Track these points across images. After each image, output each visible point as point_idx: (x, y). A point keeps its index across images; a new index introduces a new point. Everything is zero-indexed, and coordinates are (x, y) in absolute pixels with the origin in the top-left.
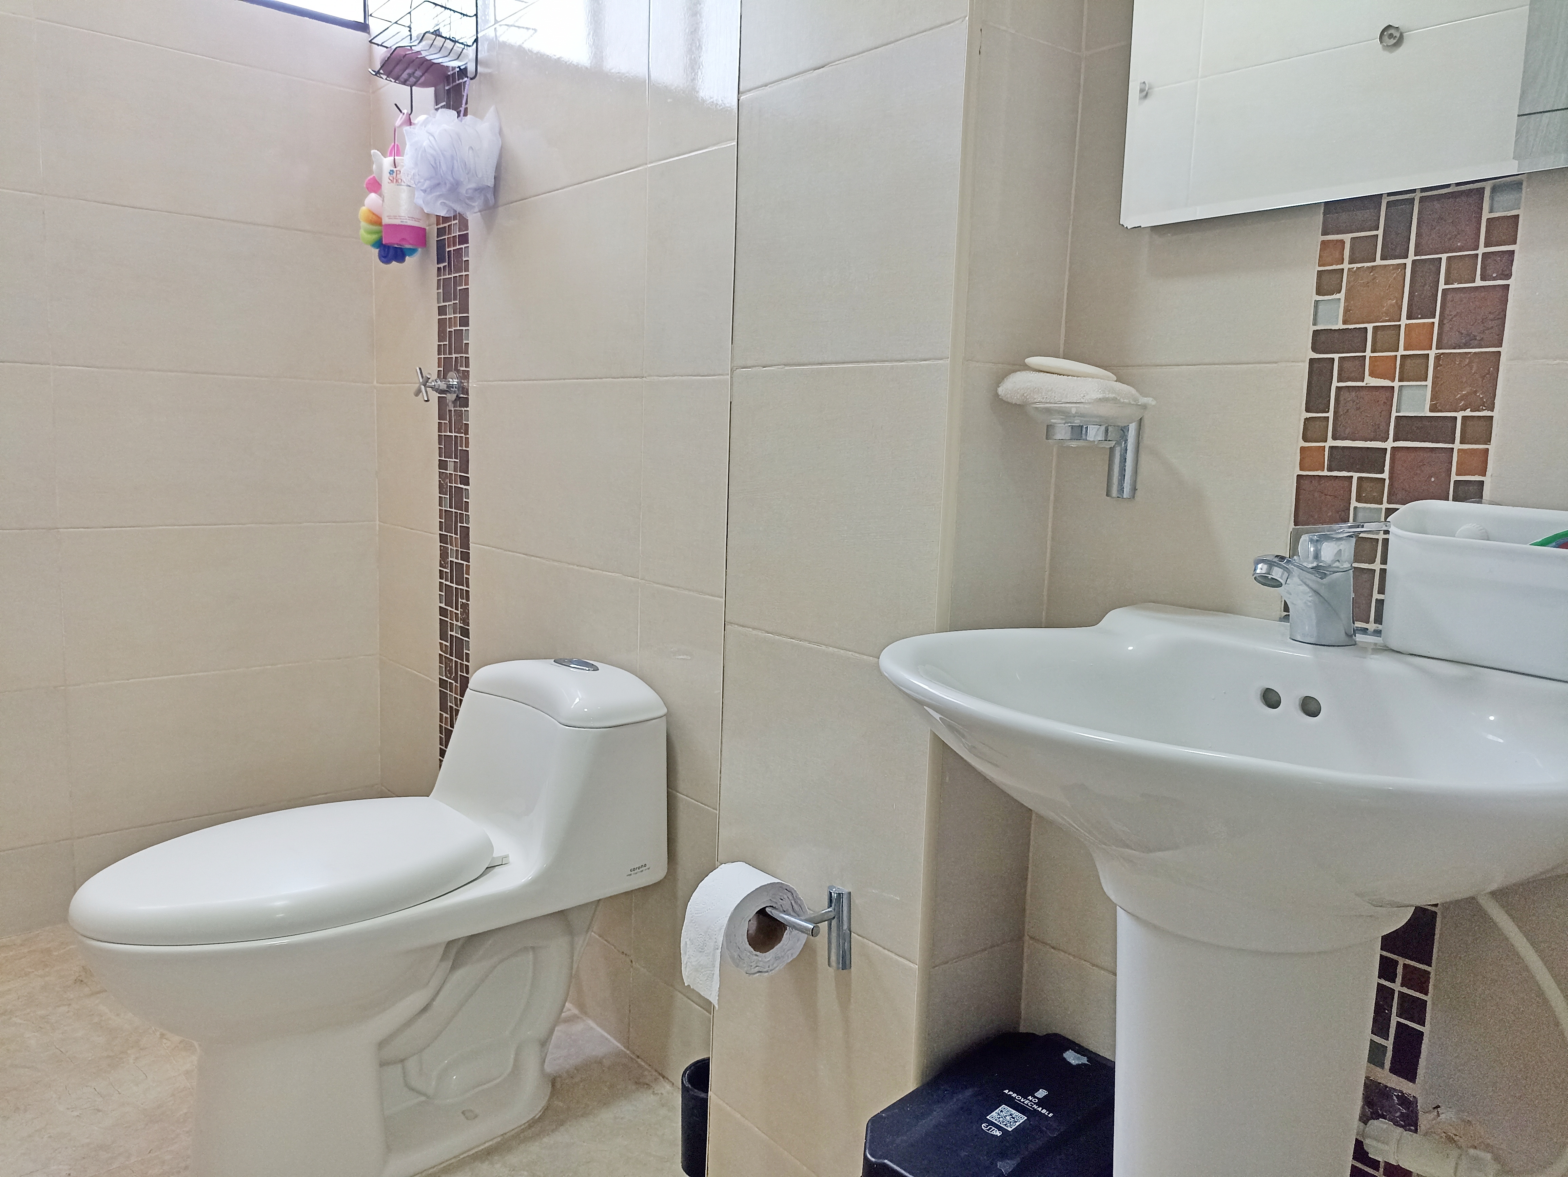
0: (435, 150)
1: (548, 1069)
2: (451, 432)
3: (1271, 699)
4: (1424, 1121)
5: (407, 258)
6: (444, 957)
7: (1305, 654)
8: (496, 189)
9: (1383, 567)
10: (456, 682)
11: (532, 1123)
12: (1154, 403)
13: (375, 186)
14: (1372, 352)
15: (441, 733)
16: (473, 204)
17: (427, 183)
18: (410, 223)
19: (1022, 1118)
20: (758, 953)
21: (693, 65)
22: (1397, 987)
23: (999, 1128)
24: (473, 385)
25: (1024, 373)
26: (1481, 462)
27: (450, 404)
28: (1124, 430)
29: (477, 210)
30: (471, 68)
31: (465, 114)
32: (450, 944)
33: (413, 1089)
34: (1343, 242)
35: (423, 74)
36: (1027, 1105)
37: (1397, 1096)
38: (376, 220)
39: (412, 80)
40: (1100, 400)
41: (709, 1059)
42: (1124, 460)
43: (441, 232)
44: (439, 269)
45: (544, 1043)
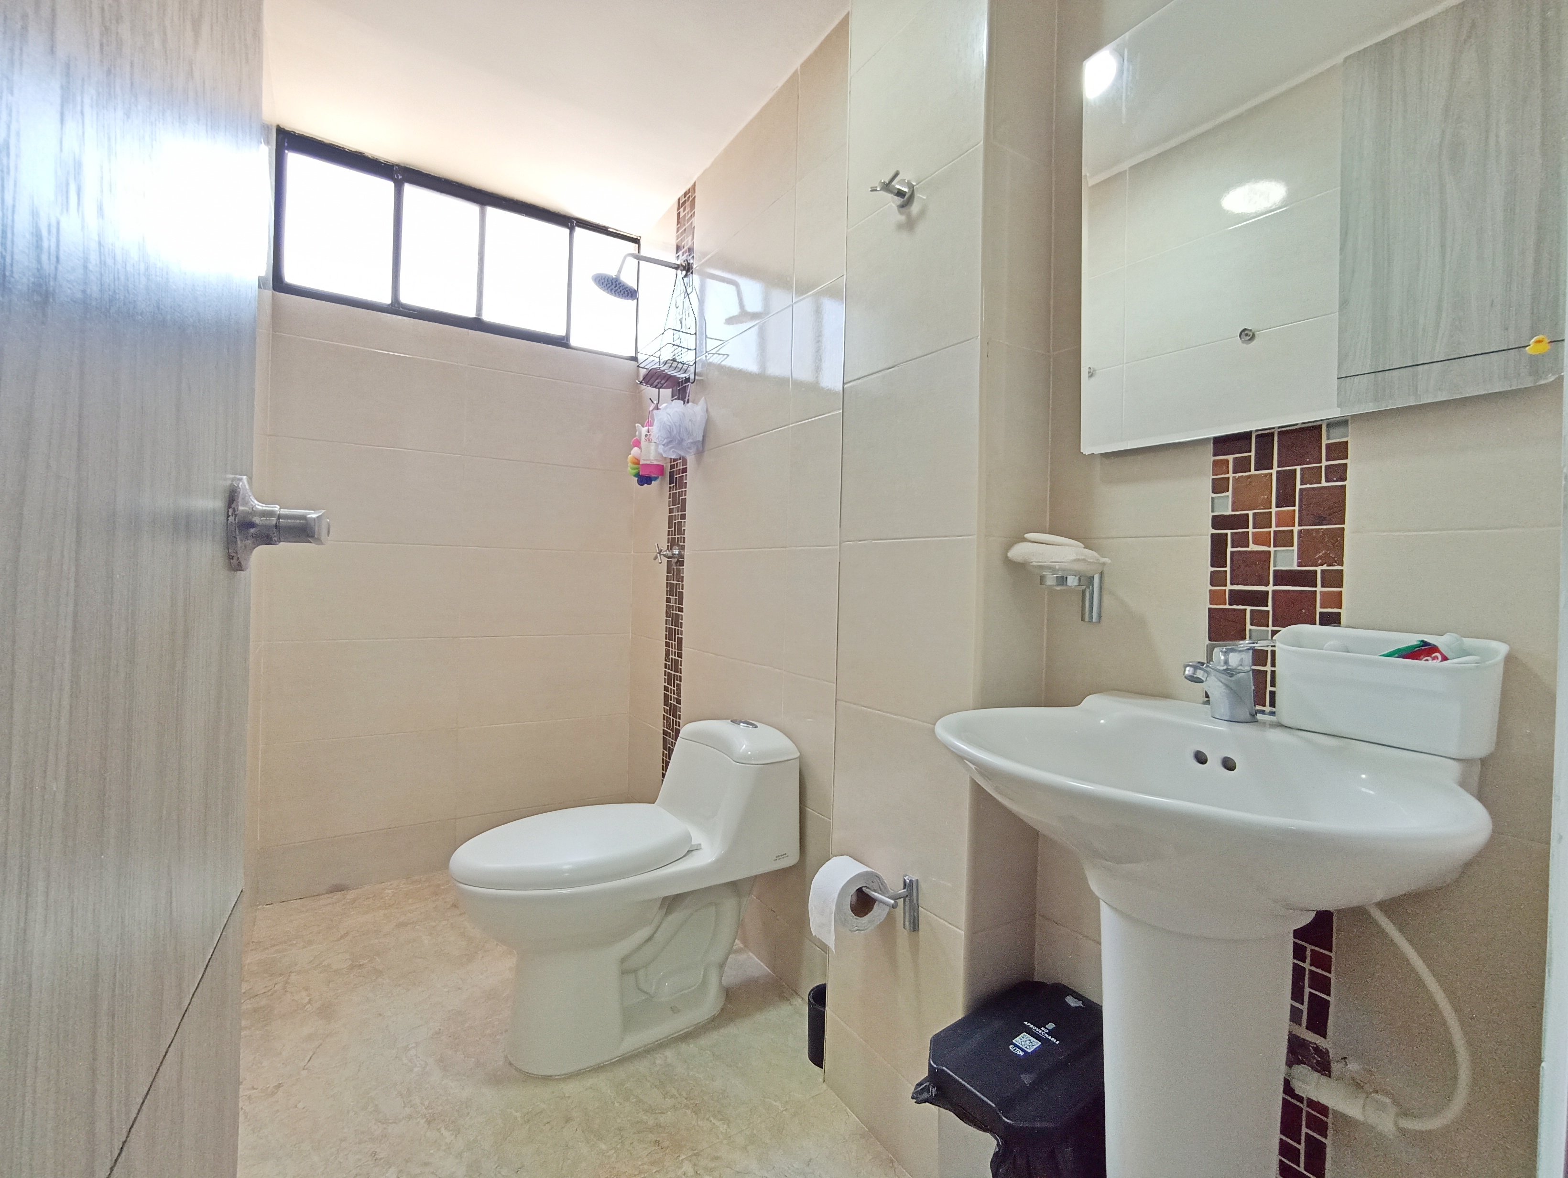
0: (670, 422)
1: (724, 983)
2: (673, 580)
3: (1201, 758)
4: (1335, 1067)
5: (653, 482)
6: (661, 908)
7: (1223, 728)
8: (703, 442)
9: (1273, 669)
10: (673, 732)
11: (713, 1019)
12: (1110, 561)
13: (637, 444)
14: (1254, 528)
15: (663, 763)
16: (690, 451)
17: (665, 441)
18: (655, 463)
19: (1037, 1044)
20: (857, 917)
21: (818, 369)
22: (1307, 965)
23: (1022, 1050)
24: (686, 553)
25: (1024, 543)
26: (1337, 601)
27: (674, 564)
28: (1092, 579)
29: (693, 454)
30: (692, 377)
31: (688, 402)
32: (665, 899)
33: (642, 991)
34: (1227, 461)
35: (666, 382)
36: (1041, 1034)
37: (1313, 1047)
38: (637, 462)
39: (660, 385)
40: (1075, 560)
41: (825, 984)
42: (1092, 598)
43: (672, 467)
44: (670, 487)
45: (722, 966)
